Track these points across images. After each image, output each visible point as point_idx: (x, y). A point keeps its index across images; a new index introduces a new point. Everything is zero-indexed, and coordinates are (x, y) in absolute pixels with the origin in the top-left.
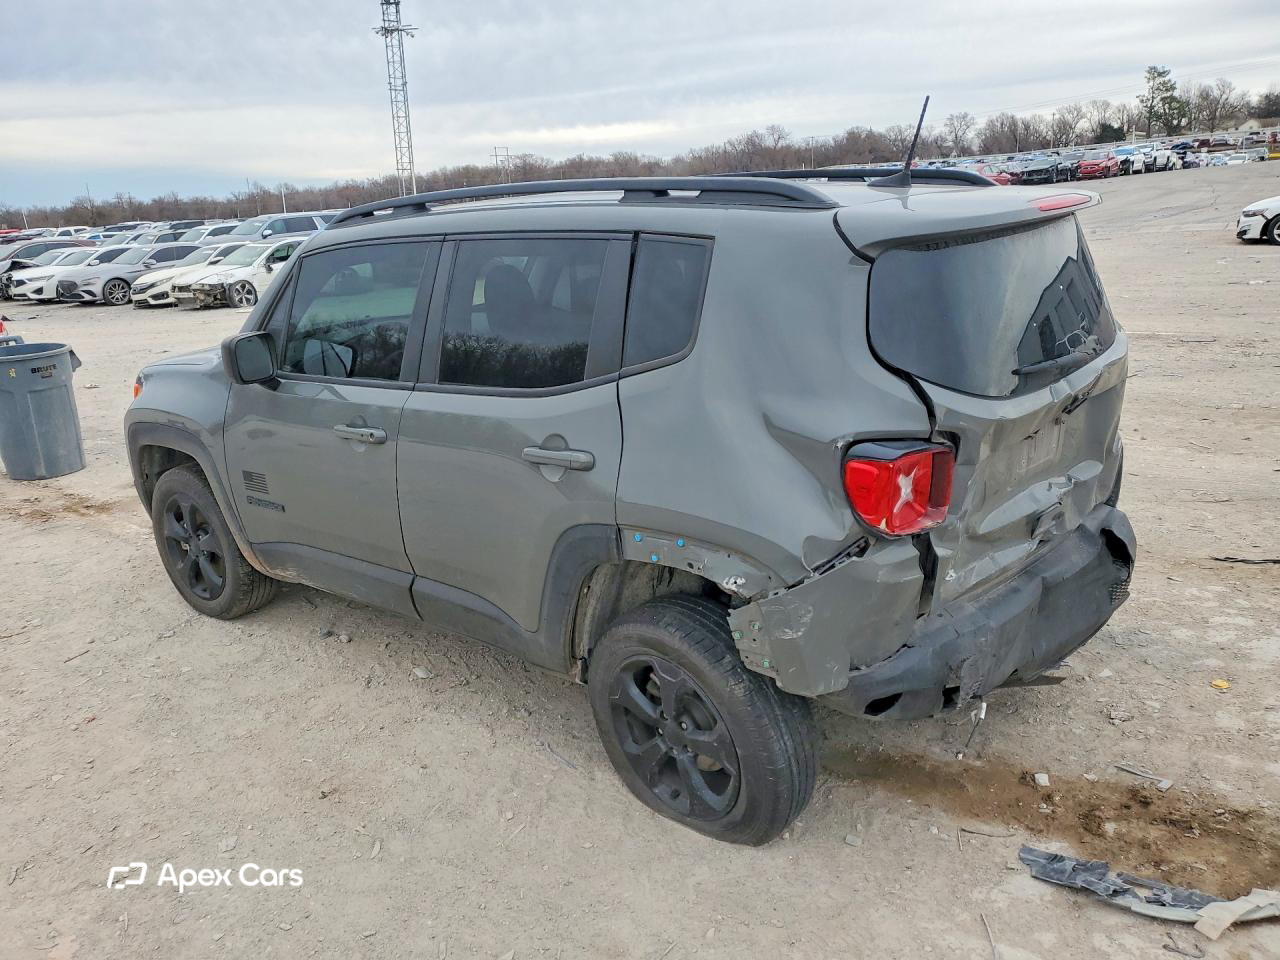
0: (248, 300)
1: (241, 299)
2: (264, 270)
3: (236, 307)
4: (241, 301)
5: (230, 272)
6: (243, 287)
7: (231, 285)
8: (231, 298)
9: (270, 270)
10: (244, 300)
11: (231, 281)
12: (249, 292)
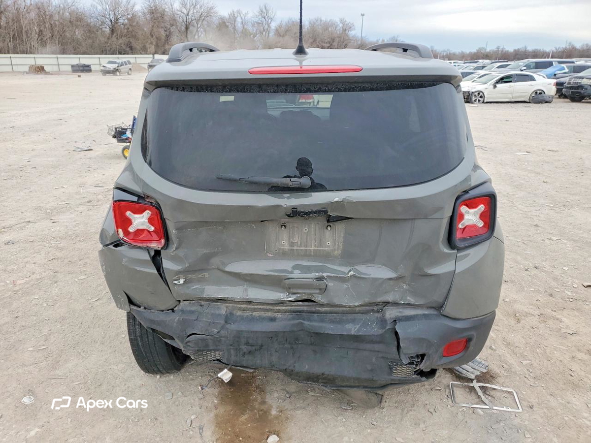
0: (479, 101)
1: (476, 100)
2: (492, 87)
3: (472, 103)
4: (475, 101)
5: (474, 86)
6: (479, 94)
7: (473, 92)
8: (471, 99)
9: (495, 87)
10: (477, 101)
11: (474, 90)
12: (481, 97)
